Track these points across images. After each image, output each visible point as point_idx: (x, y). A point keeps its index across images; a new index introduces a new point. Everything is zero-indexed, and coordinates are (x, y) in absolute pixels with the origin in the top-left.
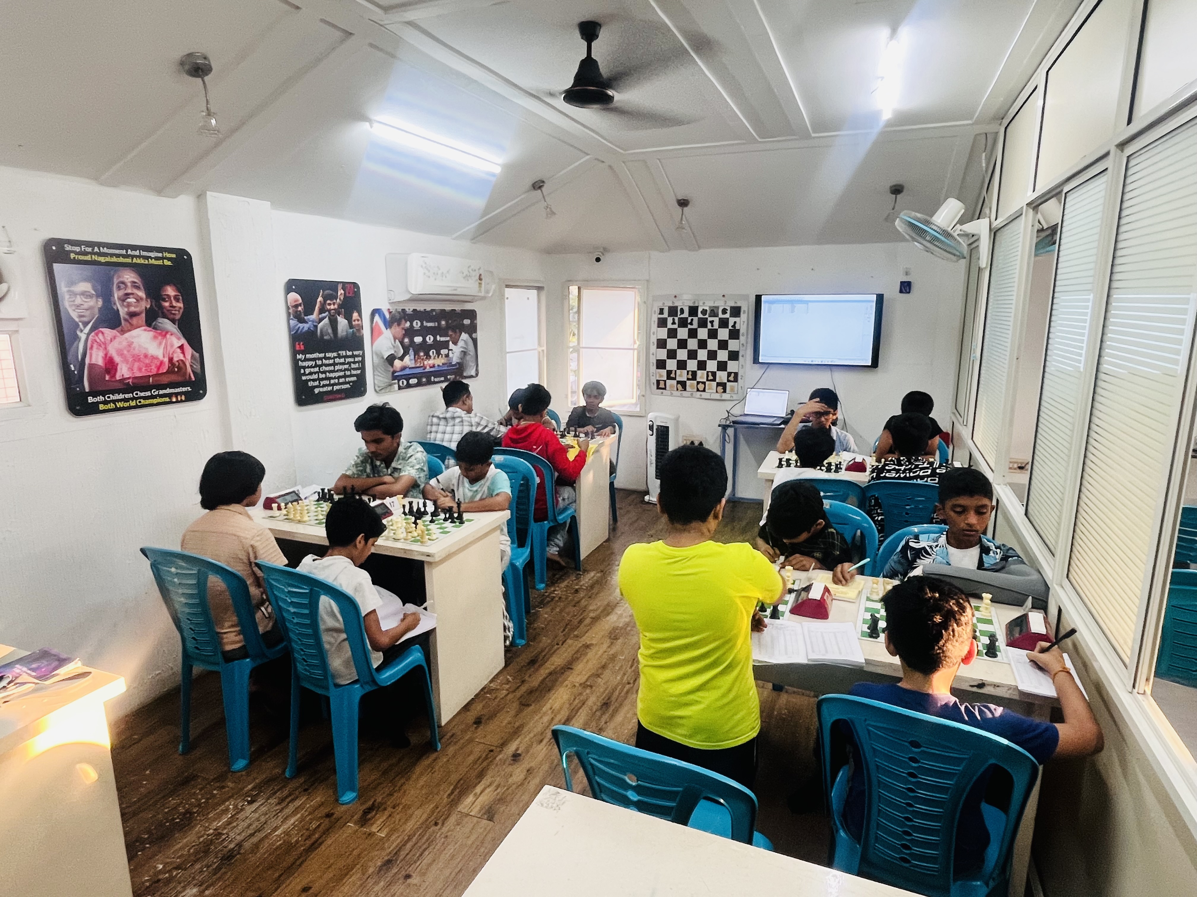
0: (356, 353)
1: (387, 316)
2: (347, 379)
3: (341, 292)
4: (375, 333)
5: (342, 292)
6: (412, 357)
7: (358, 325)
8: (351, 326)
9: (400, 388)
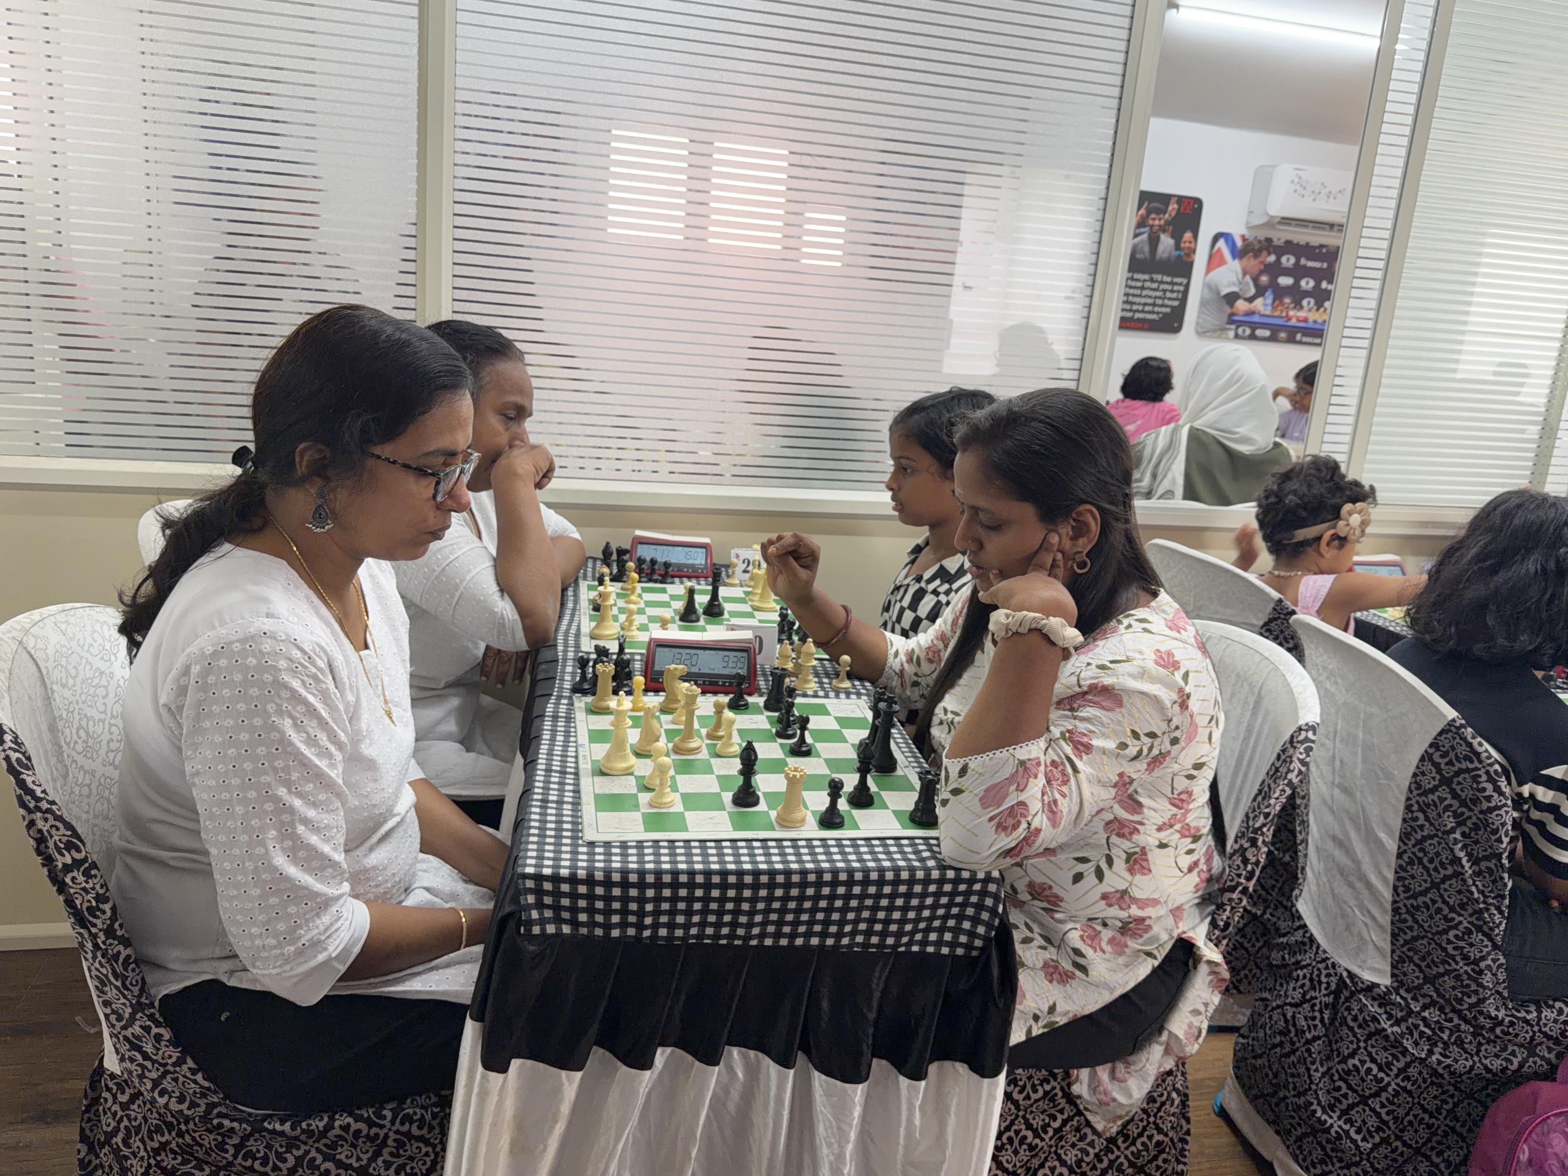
0: (1177, 280)
1: (1239, 243)
2: (1156, 309)
3: (1173, 207)
4: (1215, 260)
5: (1176, 206)
6: (1269, 301)
7: (1189, 248)
8: (1177, 247)
9: (1237, 336)
